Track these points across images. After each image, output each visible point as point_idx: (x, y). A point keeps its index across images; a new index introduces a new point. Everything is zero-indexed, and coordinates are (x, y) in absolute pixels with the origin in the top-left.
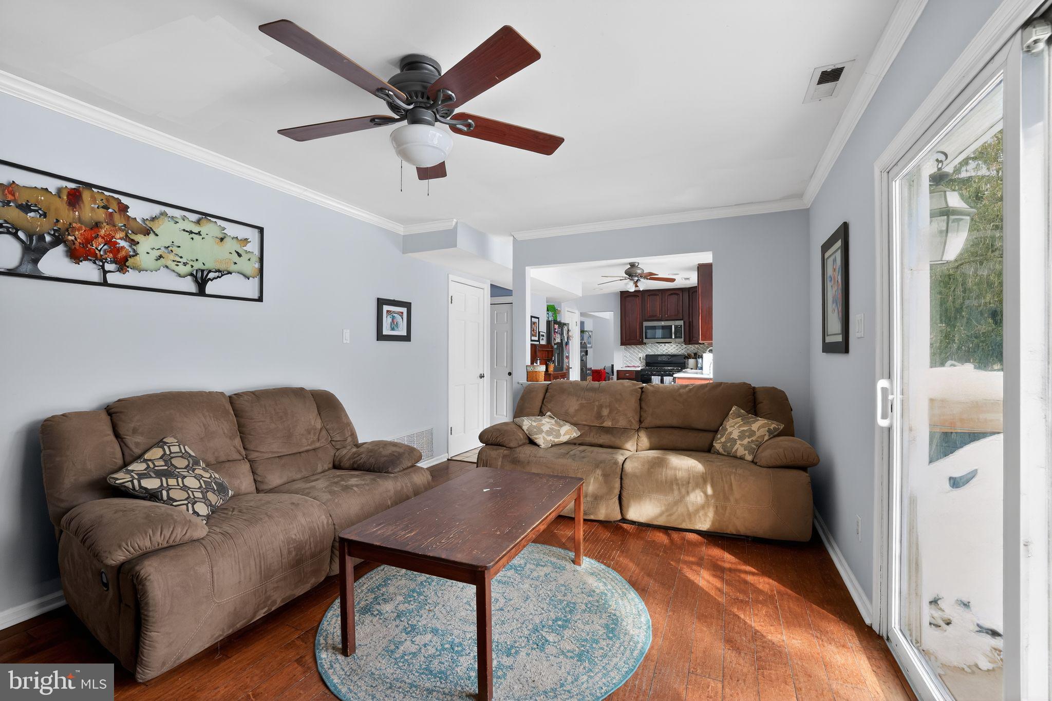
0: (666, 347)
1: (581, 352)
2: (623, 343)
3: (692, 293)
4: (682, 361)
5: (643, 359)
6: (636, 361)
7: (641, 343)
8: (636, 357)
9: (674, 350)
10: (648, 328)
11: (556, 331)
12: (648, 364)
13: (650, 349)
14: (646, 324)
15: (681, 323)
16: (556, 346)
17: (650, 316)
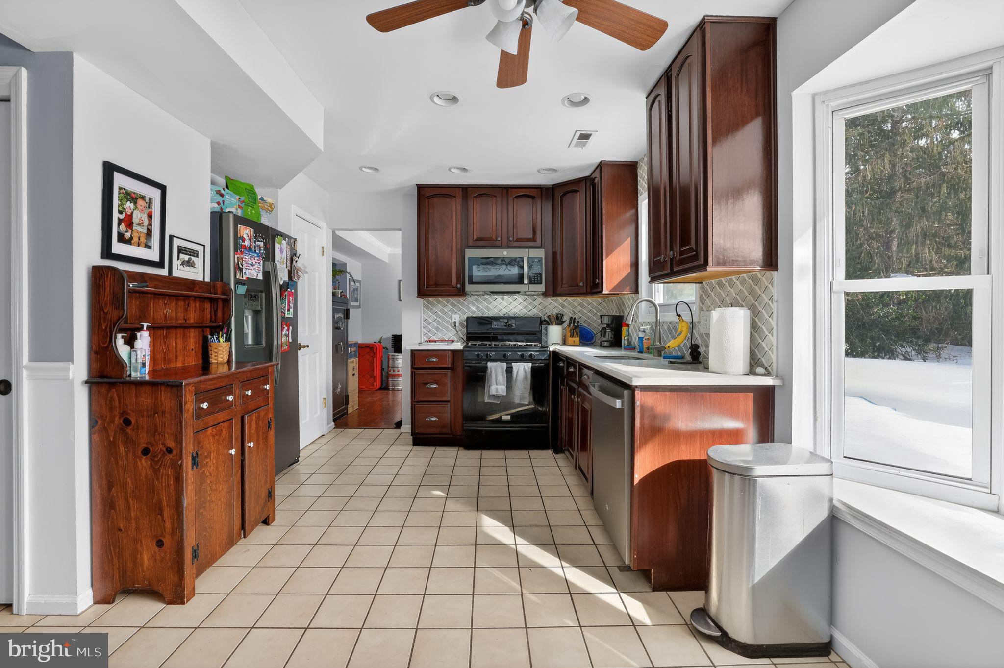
0: (505, 303)
1: (335, 311)
2: (422, 293)
3: (562, 196)
4: (535, 328)
5: (461, 324)
6: (447, 329)
7: (461, 292)
8: (448, 322)
9: (520, 307)
10: (474, 261)
11: (247, 243)
12: (470, 337)
13: (474, 305)
14: (470, 253)
15: (540, 253)
16: (242, 290)
17: (478, 239)
